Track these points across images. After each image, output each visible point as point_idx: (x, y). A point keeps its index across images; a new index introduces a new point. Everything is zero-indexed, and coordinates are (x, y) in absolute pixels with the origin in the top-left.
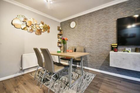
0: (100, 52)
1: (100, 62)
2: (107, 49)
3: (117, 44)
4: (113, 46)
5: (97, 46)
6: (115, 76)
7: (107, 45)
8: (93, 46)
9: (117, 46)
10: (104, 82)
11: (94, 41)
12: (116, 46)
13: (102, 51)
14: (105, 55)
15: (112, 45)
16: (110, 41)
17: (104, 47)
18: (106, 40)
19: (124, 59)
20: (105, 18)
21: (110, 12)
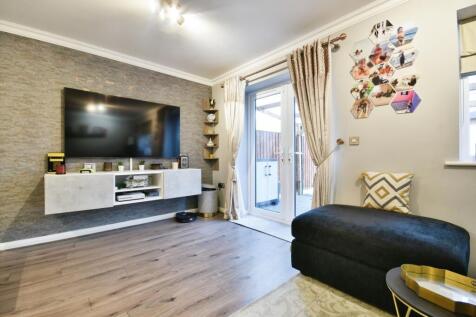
0: (6, 181)
1: (4, 216)
2: (33, 169)
3: (63, 155)
4: (51, 160)
7: (32, 157)
9: (64, 158)
12: (62, 160)
13: (11, 175)
14: (24, 187)
15: (51, 155)
16: (42, 146)
17: (23, 164)
18: (29, 140)
19: (81, 188)
20: (24, 68)
21: (44, 60)
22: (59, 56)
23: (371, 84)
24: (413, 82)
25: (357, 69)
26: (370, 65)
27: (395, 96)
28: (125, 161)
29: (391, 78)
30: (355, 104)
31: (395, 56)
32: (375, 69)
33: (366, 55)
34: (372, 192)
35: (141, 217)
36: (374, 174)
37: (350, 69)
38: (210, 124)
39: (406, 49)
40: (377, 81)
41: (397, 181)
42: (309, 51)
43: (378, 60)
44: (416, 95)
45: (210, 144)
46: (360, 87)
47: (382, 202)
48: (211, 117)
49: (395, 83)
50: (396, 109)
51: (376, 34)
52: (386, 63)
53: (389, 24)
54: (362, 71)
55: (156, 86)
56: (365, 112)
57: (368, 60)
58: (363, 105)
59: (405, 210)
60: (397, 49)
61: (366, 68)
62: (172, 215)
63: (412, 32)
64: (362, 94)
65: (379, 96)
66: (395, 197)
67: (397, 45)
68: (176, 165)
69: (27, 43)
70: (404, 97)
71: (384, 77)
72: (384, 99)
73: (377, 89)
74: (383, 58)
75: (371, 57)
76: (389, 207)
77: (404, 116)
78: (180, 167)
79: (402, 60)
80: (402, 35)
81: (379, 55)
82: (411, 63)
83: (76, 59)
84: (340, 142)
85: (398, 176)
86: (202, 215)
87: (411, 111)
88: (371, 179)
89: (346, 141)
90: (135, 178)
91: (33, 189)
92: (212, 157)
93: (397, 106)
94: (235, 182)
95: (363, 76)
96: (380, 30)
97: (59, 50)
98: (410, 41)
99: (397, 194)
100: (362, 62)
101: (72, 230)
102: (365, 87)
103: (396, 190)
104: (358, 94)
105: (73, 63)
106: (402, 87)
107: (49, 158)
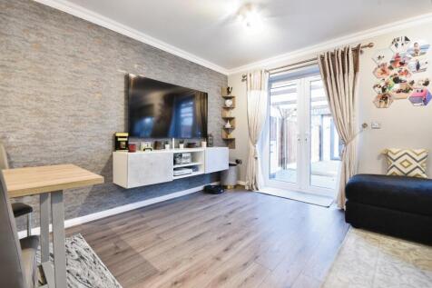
0: (83, 159)
1: (80, 192)
2: (103, 147)
3: (127, 135)
4: (119, 139)
5: (70, 139)
6: (124, 213)
7: (103, 137)
8: (50, 139)
9: (128, 137)
10: (122, 235)
11: (55, 121)
12: (126, 139)
13: (87, 153)
14: (97, 164)
15: (118, 135)
16: (111, 126)
17: (96, 143)
18: (100, 121)
19: (152, 164)
20: (96, 54)
21: (112, 48)
22: (122, 45)
23: (392, 82)
24: (427, 83)
25: (379, 70)
26: (391, 68)
27: (411, 93)
28: (169, 140)
29: (409, 79)
30: (377, 97)
31: (412, 63)
32: (395, 71)
33: (387, 60)
34: (397, 163)
35: (180, 190)
36: (398, 150)
37: (373, 70)
38: (227, 109)
39: (421, 59)
40: (396, 80)
41: (418, 155)
42: (340, 54)
43: (398, 65)
44: (429, 93)
45: (228, 125)
46: (383, 84)
47: (406, 171)
48: (229, 103)
49: (412, 83)
50: (413, 102)
51: (396, 45)
52: (404, 68)
53: (407, 39)
54: (384, 72)
55: (191, 75)
56: (386, 103)
57: (389, 64)
58: (384, 98)
59: (425, 176)
60: (414, 59)
61: (387, 70)
62: (201, 188)
63: (426, 47)
64: (384, 90)
65: (399, 92)
66: (418, 167)
67: (414, 55)
68: (204, 143)
69: (99, 31)
70: (420, 94)
71: (403, 78)
72: (402, 94)
73: (397, 86)
74: (402, 64)
75: (391, 62)
76: (412, 174)
77: (419, 107)
78: (207, 146)
79: (418, 67)
80: (418, 48)
81: (398, 61)
82: (424, 70)
83: (136, 48)
84: (365, 126)
85: (418, 151)
86: (225, 187)
87: (425, 104)
88: (395, 154)
89: (369, 125)
90: (183, 155)
91: (103, 166)
92: (229, 137)
93: (413, 100)
94: (256, 158)
95: (384, 76)
96: (400, 43)
97: (122, 39)
98: (424, 53)
99: (418, 164)
100: (383, 65)
101: (132, 202)
102: (387, 84)
103: (418, 162)
104: (380, 90)
105: (132, 52)
106: (418, 86)
107: (116, 138)
